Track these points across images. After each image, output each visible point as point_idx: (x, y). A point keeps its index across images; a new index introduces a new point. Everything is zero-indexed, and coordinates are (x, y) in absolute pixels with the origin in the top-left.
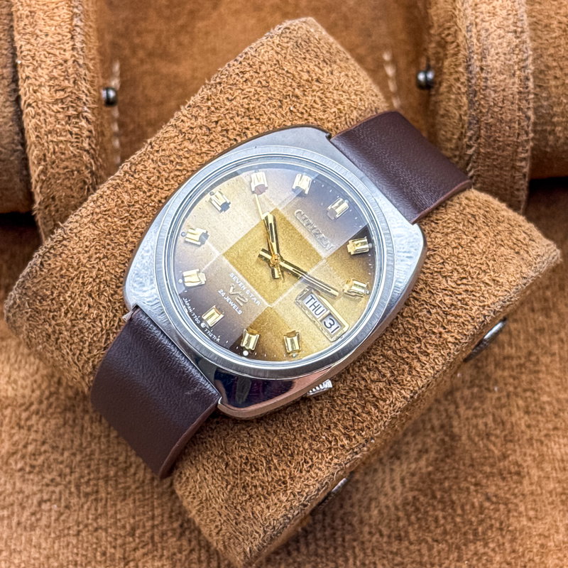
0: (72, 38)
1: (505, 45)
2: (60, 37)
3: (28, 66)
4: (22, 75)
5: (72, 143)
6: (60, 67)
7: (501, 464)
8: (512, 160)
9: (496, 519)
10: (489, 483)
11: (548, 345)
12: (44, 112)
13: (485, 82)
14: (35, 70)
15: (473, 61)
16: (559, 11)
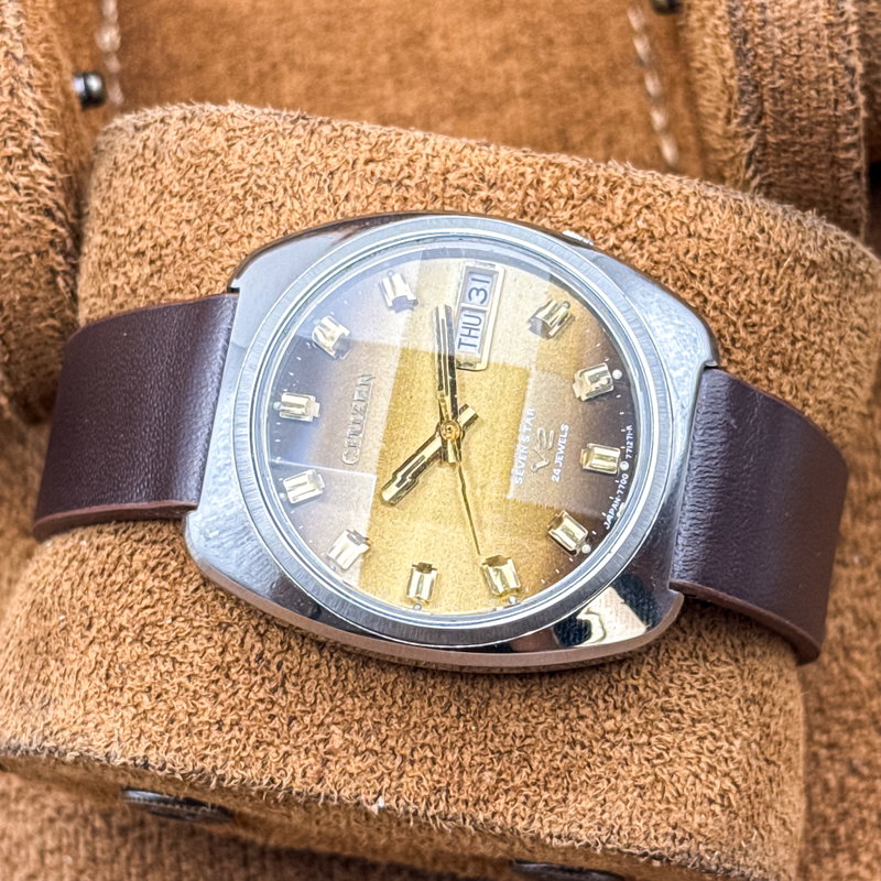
5: (20, 204)
8: (830, 150)
9: (870, 809)
10: (854, 740)
13: (762, 12)
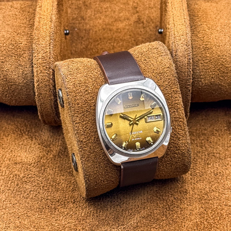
0: (50, 45)
1: (183, 49)
3: (36, 53)
4: (34, 55)
5: (47, 76)
6: (45, 53)
8: (185, 85)
11: (201, 156)
12: (40, 67)
13: (177, 59)
14: (38, 54)
15: (173, 53)
16: (203, 43)
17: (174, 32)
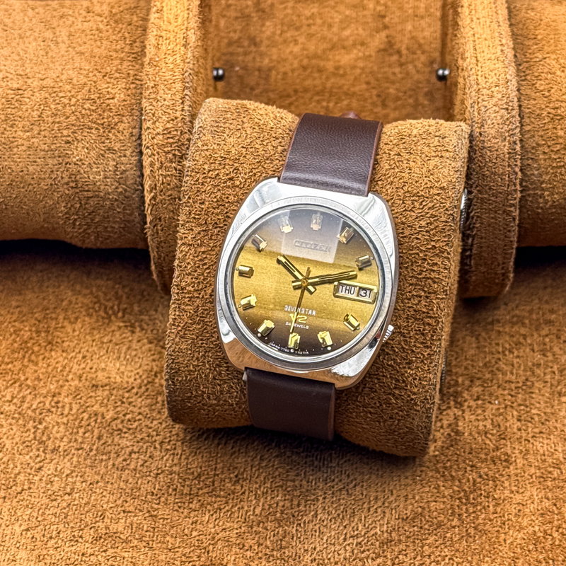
0: (183, 103)
1: (499, 118)
2: (174, 102)
3: (149, 121)
4: (145, 126)
5: (176, 176)
6: (172, 122)
7: (495, 454)
8: (504, 205)
11: (542, 375)
12: (158, 153)
14: (154, 123)
15: (474, 128)
16: (548, 105)
17: (475, 77)
